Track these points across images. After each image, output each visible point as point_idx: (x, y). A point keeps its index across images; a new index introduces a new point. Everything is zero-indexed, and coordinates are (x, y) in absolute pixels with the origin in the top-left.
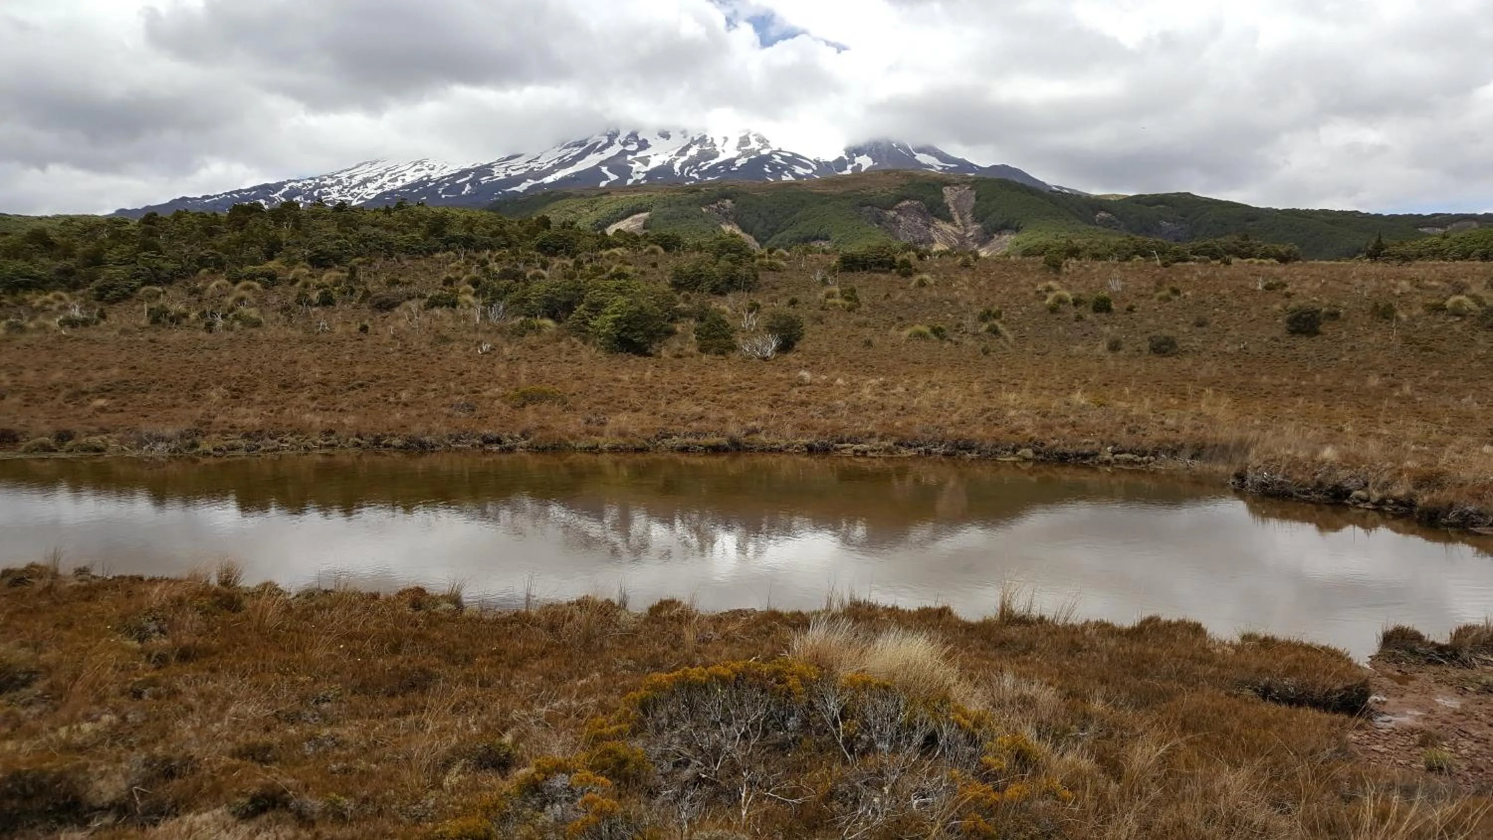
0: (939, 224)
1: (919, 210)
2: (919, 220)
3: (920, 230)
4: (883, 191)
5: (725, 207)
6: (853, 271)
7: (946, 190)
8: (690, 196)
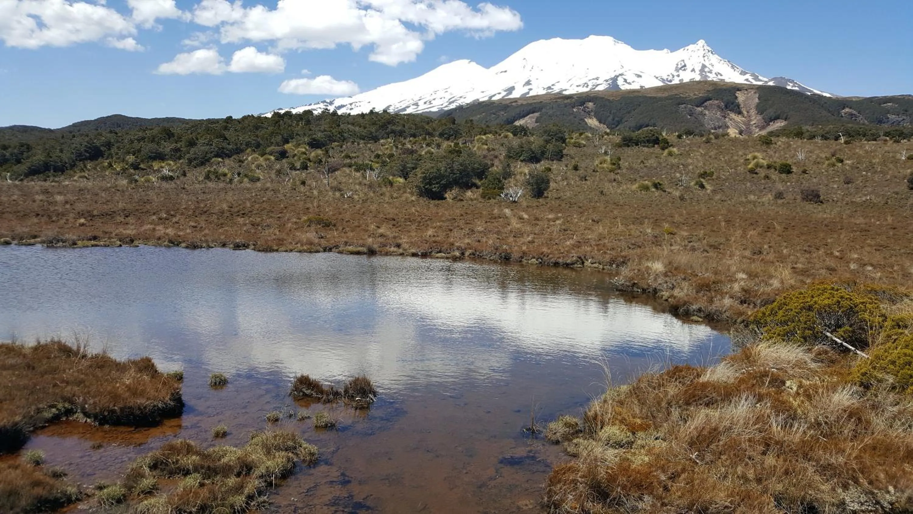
0: (733, 115)
1: (719, 107)
2: (719, 113)
3: (719, 120)
4: (695, 95)
5: (588, 108)
6: (628, 146)
7: (738, 94)
8: (566, 101)
